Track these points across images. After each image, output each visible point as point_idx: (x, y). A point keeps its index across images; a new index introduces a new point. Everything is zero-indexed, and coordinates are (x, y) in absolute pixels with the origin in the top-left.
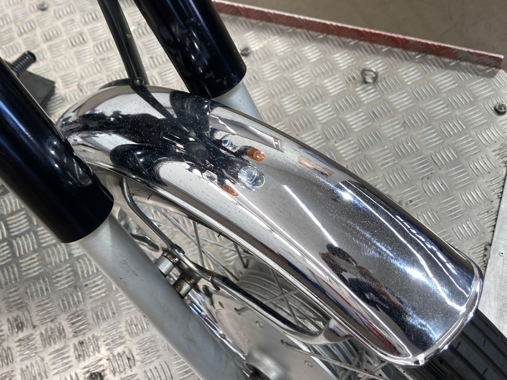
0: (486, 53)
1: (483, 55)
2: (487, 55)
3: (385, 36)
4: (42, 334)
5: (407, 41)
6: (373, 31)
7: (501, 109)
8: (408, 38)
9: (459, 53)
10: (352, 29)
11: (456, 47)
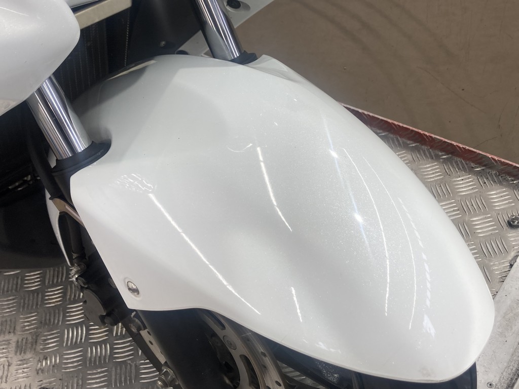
0: (511, 163)
1: (507, 164)
2: (512, 165)
3: (412, 131)
4: (18, 342)
5: (433, 139)
6: (401, 125)
7: (514, 222)
8: (433, 136)
9: (484, 159)
10: (382, 120)
11: (481, 152)
